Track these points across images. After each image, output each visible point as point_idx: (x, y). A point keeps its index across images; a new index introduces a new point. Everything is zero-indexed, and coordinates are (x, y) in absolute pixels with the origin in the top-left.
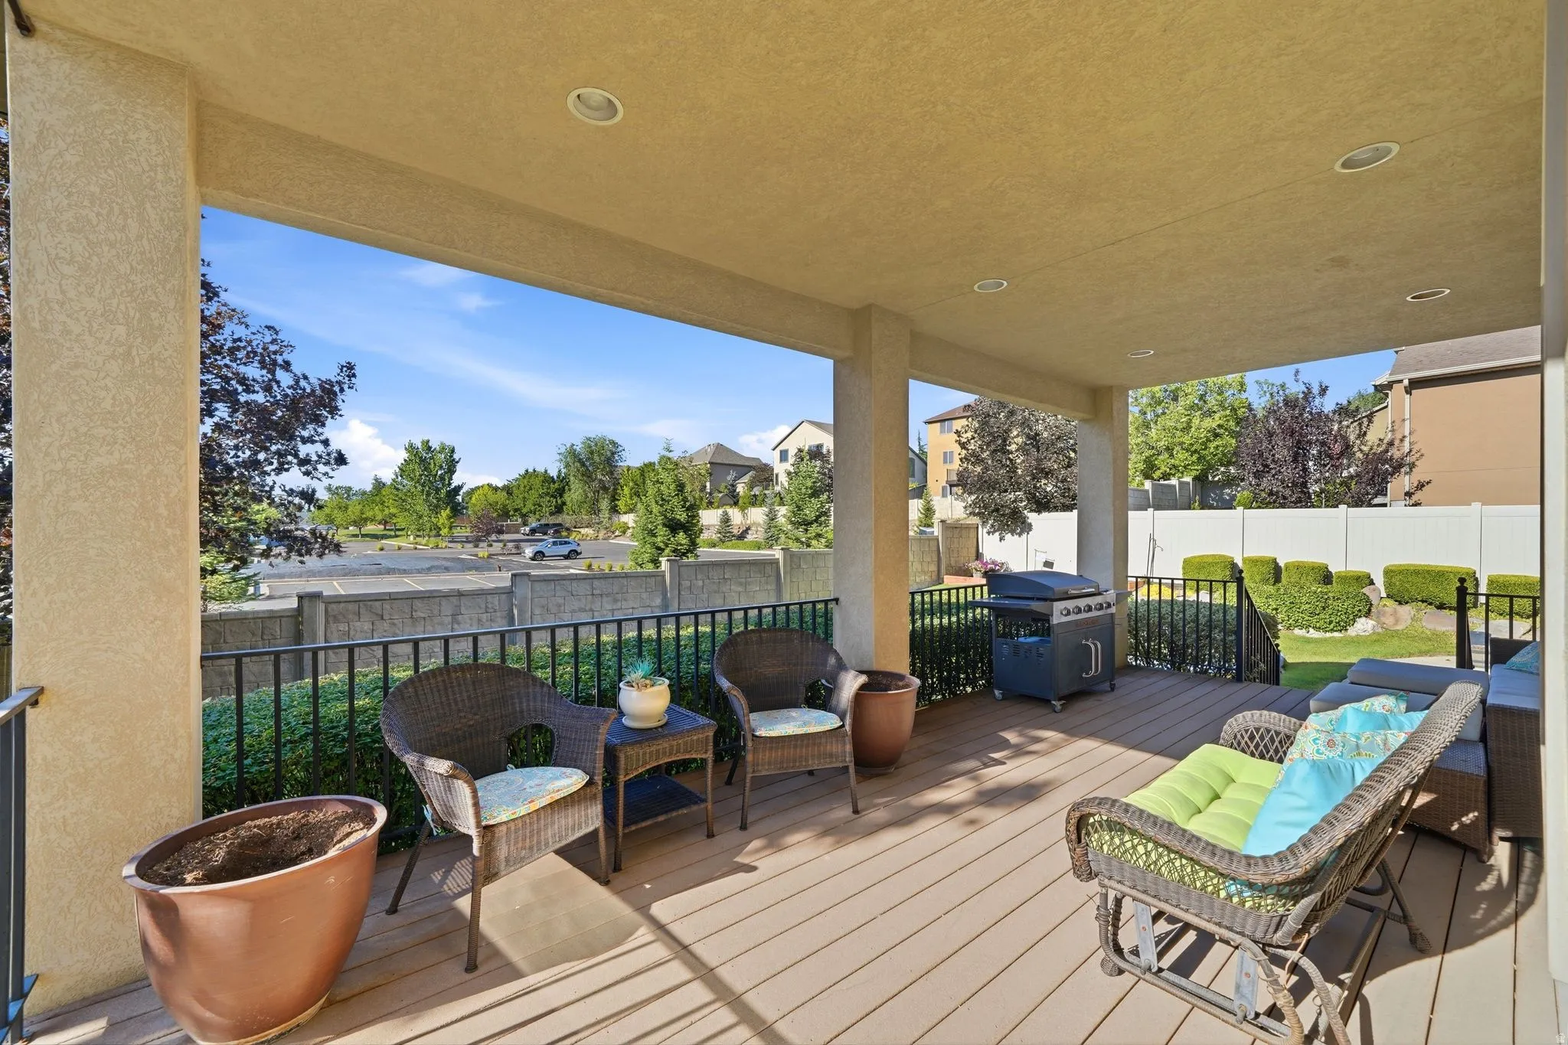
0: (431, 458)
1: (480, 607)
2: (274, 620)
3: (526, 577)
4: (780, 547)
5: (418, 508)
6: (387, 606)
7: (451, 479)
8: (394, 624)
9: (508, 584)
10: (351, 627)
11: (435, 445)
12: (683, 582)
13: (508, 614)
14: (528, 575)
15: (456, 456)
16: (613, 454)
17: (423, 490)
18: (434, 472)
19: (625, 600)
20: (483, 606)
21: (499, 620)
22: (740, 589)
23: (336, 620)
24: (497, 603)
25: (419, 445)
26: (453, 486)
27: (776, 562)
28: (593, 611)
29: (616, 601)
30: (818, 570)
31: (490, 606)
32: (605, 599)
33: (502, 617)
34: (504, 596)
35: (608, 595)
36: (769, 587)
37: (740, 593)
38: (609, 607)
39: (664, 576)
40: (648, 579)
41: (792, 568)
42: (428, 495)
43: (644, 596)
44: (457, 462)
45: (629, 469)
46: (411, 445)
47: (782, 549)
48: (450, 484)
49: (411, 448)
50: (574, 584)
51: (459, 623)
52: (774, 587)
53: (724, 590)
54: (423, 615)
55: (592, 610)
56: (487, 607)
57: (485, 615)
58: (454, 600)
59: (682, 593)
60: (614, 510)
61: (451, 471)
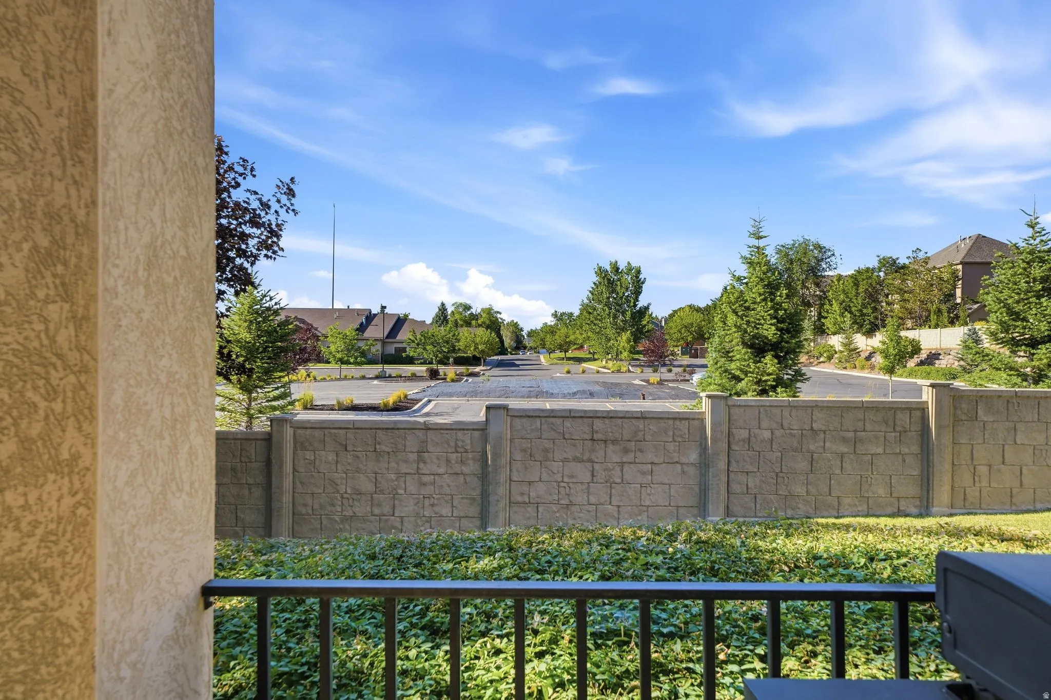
0: (619, 280)
1: (449, 445)
2: (250, 442)
3: (503, 413)
4: (928, 382)
5: (608, 331)
6: (351, 435)
7: (636, 300)
8: (358, 457)
9: (481, 416)
10: (316, 456)
11: (622, 266)
12: (734, 431)
13: (482, 456)
14: (505, 408)
15: (642, 277)
16: (819, 261)
17: (610, 313)
18: (621, 294)
19: (641, 451)
20: (453, 444)
21: (471, 462)
22: (843, 449)
23: (304, 448)
24: (469, 442)
25: (608, 268)
26: (638, 308)
27: (922, 409)
28: (593, 462)
29: (626, 451)
30: (1020, 426)
31: (460, 444)
32: (611, 447)
33: (473, 459)
34: (477, 433)
35: (615, 442)
36: (905, 450)
37: (842, 456)
38: (616, 458)
39: (702, 420)
40: (678, 422)
41: (957, 421)
42: (615, 317)
43: (671, 447)
44: (643, 283)
45: (840, 277)
46: (600, 268)
47: (933, 386)
48: (635, 305)
49: (601, 272)
50: (568, 423)
51: (425, 463)
52: (915, 449)
53: (812, 448)
54: (387, 449)
55: (591, 461)
56: (456, 445)
57: (455, 455)
58: (420, 434)
59: (734, 447)
60: (820, 330)
61: (638, 292)
